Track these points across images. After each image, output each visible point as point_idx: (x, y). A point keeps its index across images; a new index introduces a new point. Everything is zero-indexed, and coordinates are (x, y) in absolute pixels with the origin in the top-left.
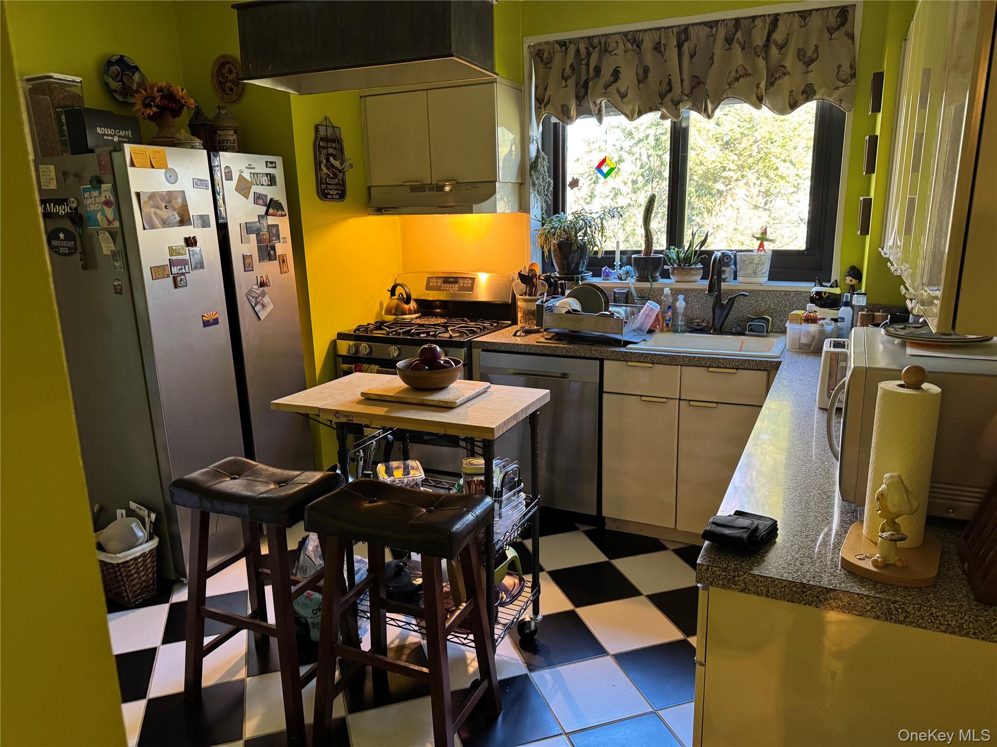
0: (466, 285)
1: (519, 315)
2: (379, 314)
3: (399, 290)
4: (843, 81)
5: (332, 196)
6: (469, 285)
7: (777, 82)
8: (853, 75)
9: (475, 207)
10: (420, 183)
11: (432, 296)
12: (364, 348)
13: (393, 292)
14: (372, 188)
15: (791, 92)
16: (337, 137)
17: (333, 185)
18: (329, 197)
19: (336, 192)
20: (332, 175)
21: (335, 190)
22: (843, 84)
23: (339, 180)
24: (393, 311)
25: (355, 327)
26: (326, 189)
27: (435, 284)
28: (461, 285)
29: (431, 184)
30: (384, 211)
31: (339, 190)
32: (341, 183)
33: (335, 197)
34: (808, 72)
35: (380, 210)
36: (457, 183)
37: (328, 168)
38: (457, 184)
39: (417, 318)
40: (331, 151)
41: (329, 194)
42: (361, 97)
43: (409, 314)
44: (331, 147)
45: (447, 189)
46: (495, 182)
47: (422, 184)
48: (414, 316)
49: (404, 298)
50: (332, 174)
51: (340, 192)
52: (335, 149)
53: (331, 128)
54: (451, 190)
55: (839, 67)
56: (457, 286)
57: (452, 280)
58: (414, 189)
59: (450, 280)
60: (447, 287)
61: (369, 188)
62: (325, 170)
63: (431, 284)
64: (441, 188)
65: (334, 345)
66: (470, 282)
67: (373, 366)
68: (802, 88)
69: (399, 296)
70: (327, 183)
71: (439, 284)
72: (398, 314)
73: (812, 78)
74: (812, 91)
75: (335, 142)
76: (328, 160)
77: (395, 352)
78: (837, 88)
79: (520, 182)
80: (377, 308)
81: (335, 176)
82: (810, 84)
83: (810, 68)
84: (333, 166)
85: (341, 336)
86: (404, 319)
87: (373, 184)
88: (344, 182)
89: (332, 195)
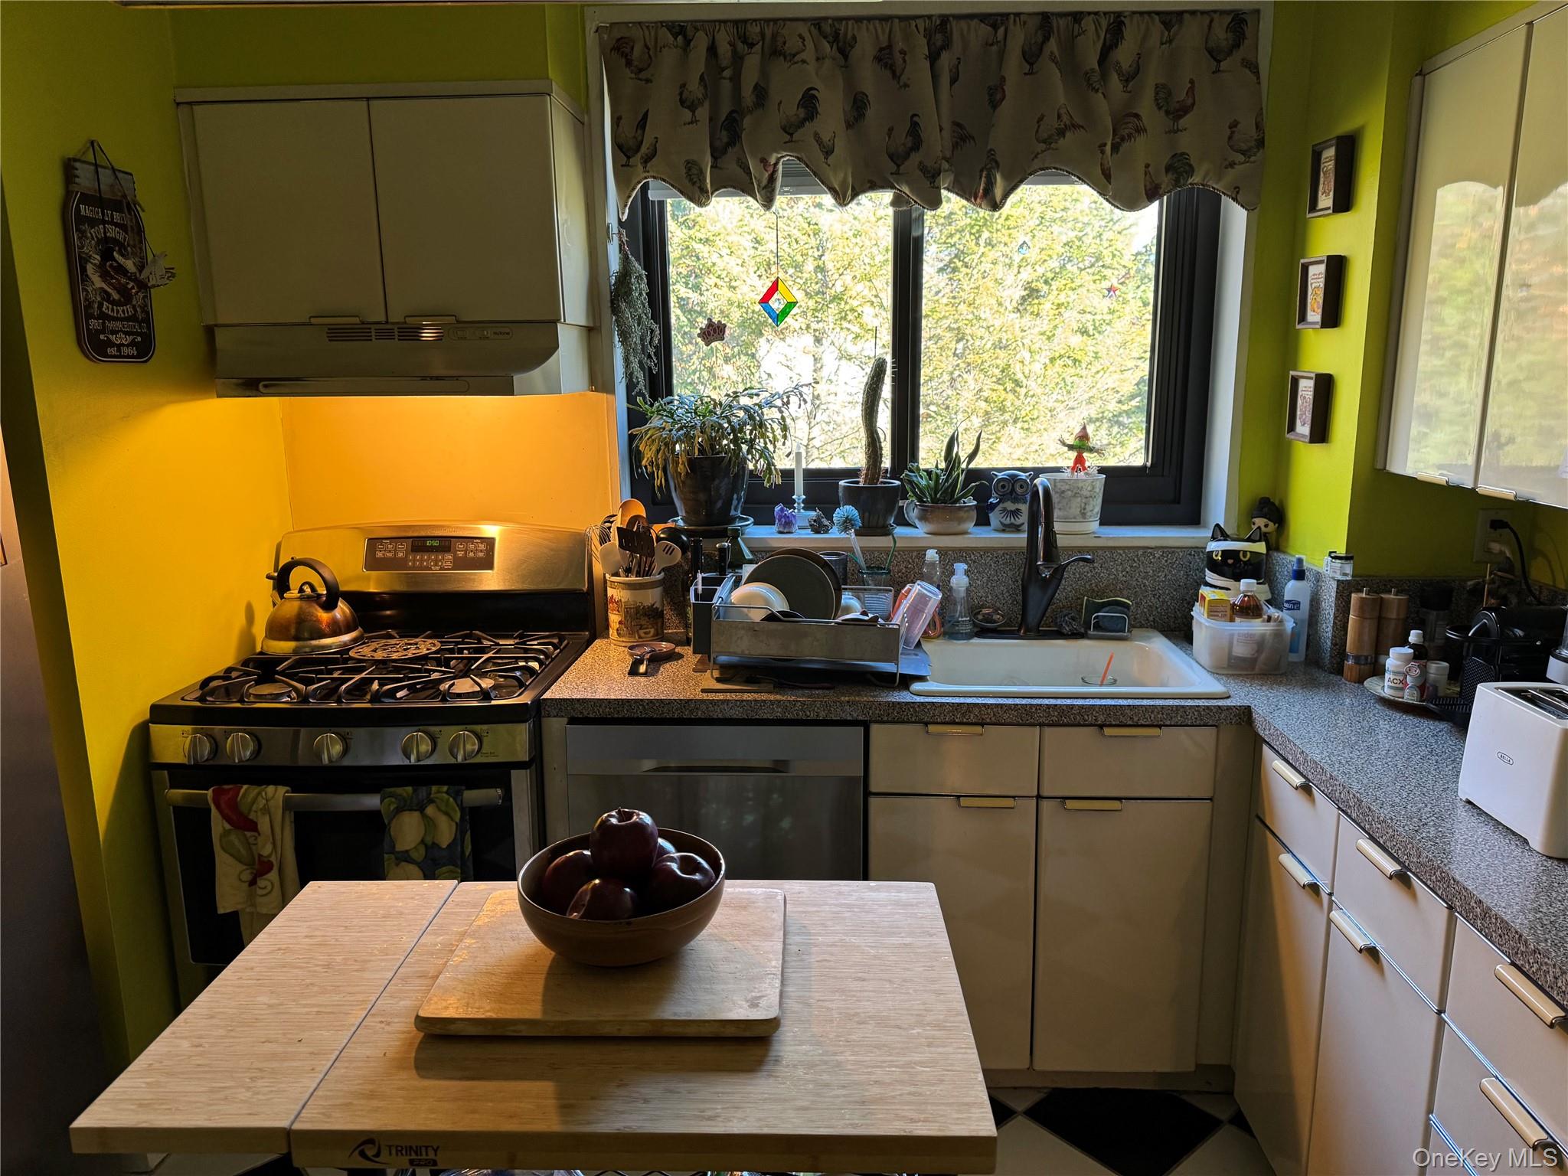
0: (471, 555)
1: (614, 618)
2: (246, 635)
4: (1243, 153)
5: (119, 350)
6: (481, 555)
7: (1125, 145)
8: (1261, 143)
10: (356, 320)
11: (373, 583)
12: (239, 745)
13: (281, 582)
14: (218, 332)
15: (1147, 166)
16: (125, 196)
17: (121, 320)
18: (112, 351)
19: (130, 339)
20: (116, 296)
21: (126, 333)
22: (1242, 158)
23: (134, 307)
24: (293, 631)
26: (103, 332)
27: (389, 555)
28: (460, 554)
29: (387, 322)
30: (266, 386)
31: (137, 334)
32: (140, 316)
33: (125, 351)
34: (1178, 130)
35: (251, 386)
36: (458, 322)
37: (105, 276)
38: (456, 327)
39: (355, 640)
40: (112, 232)
41: (111, 344)
42: (178, 104)
43: (335, 634)
44: (112, 223)
45: (428, 335)
46: (554, 322)
47: (363, 323)
48: (346, 638)
49: (319, 596)
50: (118, 292)
51: (139, 339)
52: (122, 227)
53: (110, 172)
54: (439, 339)
55: (1234, 125)
56: (449, 557)
57: (436, 543)
58: (338, 333)
59: (428, 543)
60: (422, 560)
61: (210, 331)
62: (98, 282)
63: (379, 555)
64: (410, 333)
65: (141, 737)
66: (482, 547)
67: (271, 789)
68: (1166, 160)
69: (301, 590)
70: (103, 316)
71: (401, 555)
72: (306, 635)
73: (1186, 143)
74: (1187, 168)
75: (121, 211)
76: (104, 254)
77: (333, 748)
78: (1232, 165)
79: (591, 325)
80: (241, 621)
81: (126, 297)
82: (1184, 154)
83: (1183, 122)
84: (119, 271)
85: (161, 713)
86: (324, 647)
87: (220, 321)
88: (147, 313)
89: (119, 346)
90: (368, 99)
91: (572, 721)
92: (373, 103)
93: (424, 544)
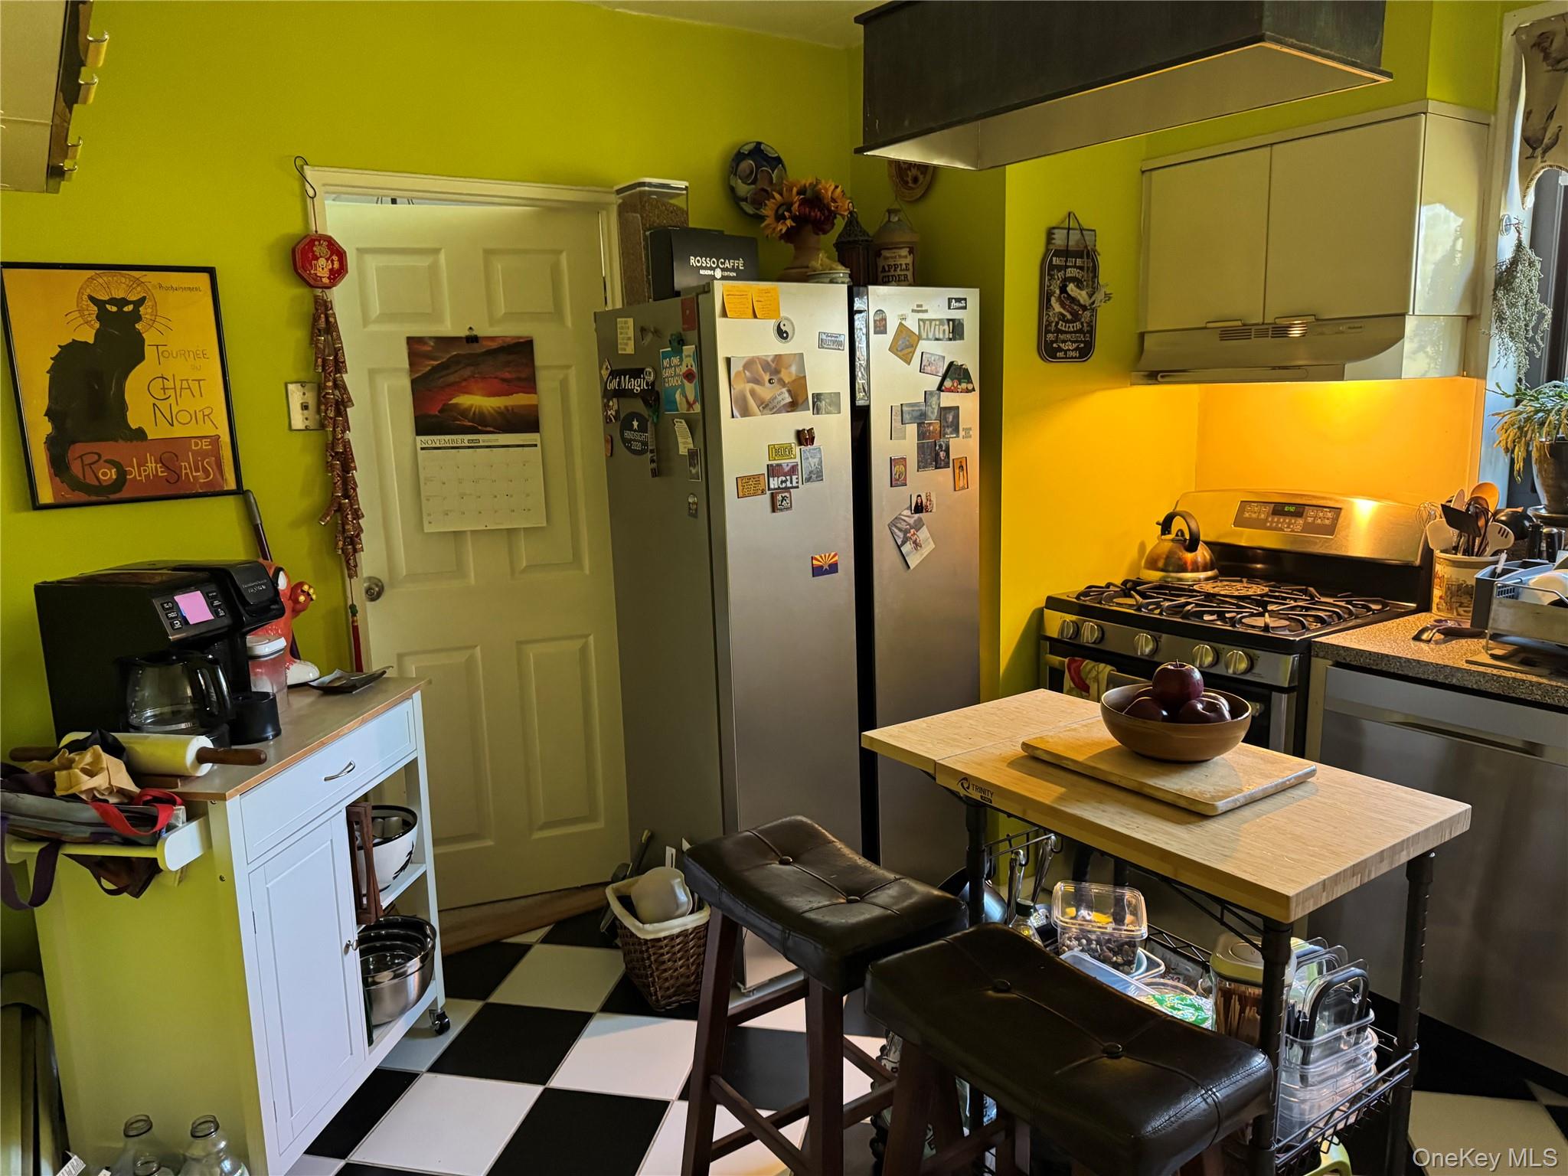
0: (1319, 521)
1: (1437, 593)
2: (1135, 566)
3: (1178, 524)
5: (1065, 354)
6: (1327, 522)
9: (1349, 367)
10: (1239, 323)
11: (1247, 538)
12: (1090, 630)
13: (1166, 525)
14: (1147, 337)
16: (1086, 247)
17: (1071, 332)
18: (1061, 354)
19: (1075, 345)
20: (1069, 317)
21: (1072, 342)
23: (1082, 324)
24: (1161, 564)
25: (1082, 588)
26: (1056, 342)
27: (1254, 516)
28: (1310, 520)
29: (1263, 324)
30: (1162, 377)
31: (1081, 342)
32: (1086, 329)
33: (1074, 354)
35: (1153, 376)
36: (1317, 320)
37: (1063, 305)
38: (1317, 323)
39: (1208, 579)
40: (1071, 272)
41: (1060, 349)
42: (1143, 172)
43: (1193, 571)
44: (1075, 267)
45: (1296, 332)
46: (1402, 315)
47: (1244, 325)
48: (1202, 575)
49: (1186, 539)
50: (1071, 314)
51: (1082, 345)
52: (1081, 268)
53: (1078, 232)
54: (1303, 335)
56: (1300, 521)
57: (1292, 509)
58: (1227, 334)
59: (1286, 509)
60: (1278, 522)
61: (1142, 336)
62: (1057, 308)
63: (1247, 515)
64: (1281, 331)
65: (1038, 617)
66: (1329, 515)
67: (1102, 665)
69: (1177, 535)
70: (1058, 331)
71: (1263, 516)
72: (1171, 569)
75: (1082, 257)
76: (1063, 289)
77: (1146, 645)
79: (1469, 314)
80: (1133, 553)
81: (1076, 317)
84: (1073, 300)
85: (1053, 603)
86: (1180, 579)
87: (1150, 329)
88: (1092, 327)
89: (1066, 352)
90: (1272, 144)
91: (1338, 664)
92: (1275, 147)
93: (1285, 509)
